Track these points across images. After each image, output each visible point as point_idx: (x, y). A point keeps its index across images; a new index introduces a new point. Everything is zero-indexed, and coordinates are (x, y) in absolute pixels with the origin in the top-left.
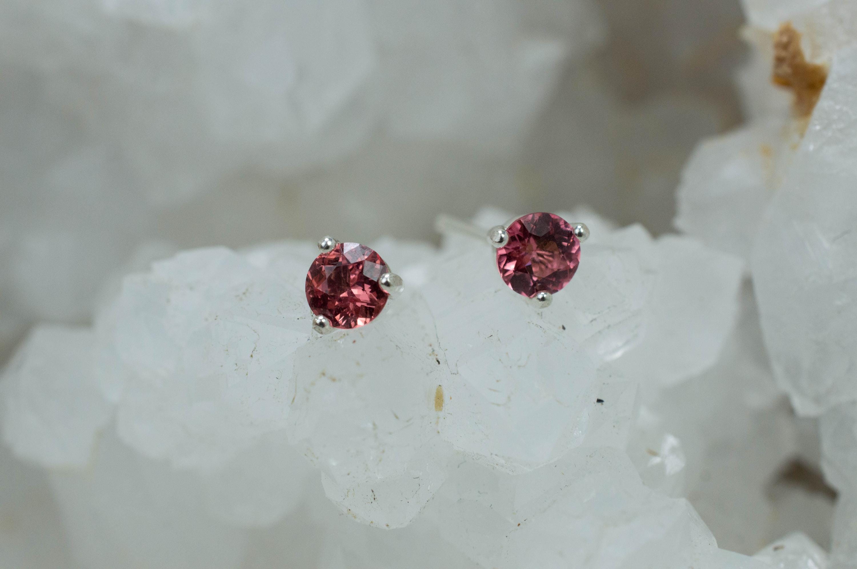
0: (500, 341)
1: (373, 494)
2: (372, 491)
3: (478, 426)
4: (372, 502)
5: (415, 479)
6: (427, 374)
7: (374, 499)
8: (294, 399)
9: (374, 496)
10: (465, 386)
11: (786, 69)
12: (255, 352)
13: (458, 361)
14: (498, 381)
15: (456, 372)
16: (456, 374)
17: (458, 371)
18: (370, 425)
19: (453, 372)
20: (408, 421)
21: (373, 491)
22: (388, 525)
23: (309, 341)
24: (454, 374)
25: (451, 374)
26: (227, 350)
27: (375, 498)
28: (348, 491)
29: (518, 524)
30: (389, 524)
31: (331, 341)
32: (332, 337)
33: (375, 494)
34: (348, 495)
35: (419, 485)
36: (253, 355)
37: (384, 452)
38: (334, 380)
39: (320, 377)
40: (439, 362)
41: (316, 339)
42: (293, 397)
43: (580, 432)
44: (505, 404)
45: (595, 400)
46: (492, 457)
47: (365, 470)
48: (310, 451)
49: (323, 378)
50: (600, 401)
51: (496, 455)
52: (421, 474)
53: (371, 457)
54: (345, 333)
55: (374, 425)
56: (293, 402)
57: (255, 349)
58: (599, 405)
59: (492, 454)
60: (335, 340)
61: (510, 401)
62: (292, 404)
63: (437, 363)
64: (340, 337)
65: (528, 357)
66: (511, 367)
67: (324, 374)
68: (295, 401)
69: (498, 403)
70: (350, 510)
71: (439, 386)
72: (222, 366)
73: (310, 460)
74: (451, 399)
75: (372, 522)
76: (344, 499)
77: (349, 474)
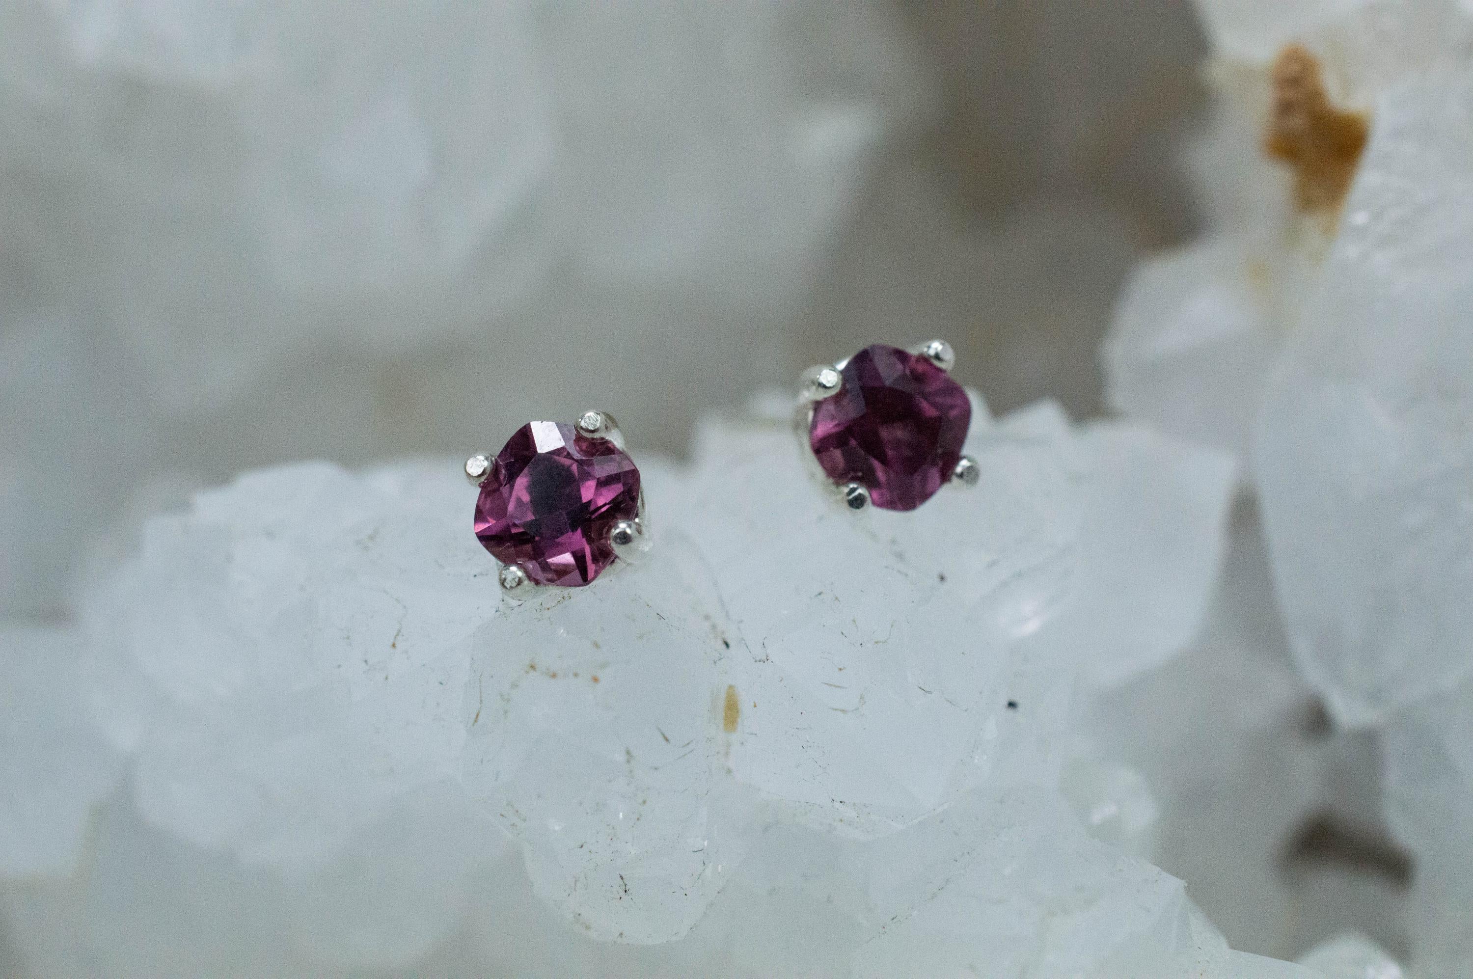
0: (839, 601)
1: (623, 882)
2: (621, 877)
3: (806, 752)
4: (621, 898)
5: (695, 853)
6: (715, 662)
7: (626, 891)
8: (477, 715)
9: (625, 885)
10: (781, 681)
11: (1297, 122)
12: (399, 638)
13: (765, 639)
14: (840, 669)
15: (764, 658)
16: (764, 662)
17: (767, 656)
18: (620, 757)
19: (758, 659)
20: (684, 747)
23: (498, 614)
24: (760, 661)
25: (756, 661)
26: (348, 638)
27: (627, 889)
28: (576, 881)
30: (652, 936)
31: (540, 611)
32: (541, 605)
33: (627, 883)
34: (575, 889)
35: (704, 864)
36: (397, 644)
37: (644, 802)
38: (554, 676)
39: (527, 672)
40: (727, 645)
41: (511, 609)
42: (476, 712)
43: (985, 757)
44: (857, 709)
45: (1005, 702)
46: (833, 806)
47: (610, 837)
48: (512, 806)
49: (532, 673)
50: (1012, 705)
51: (841, 802)
52: (706, 843)
53: (621, 814)
54: (566, 595)
55: (628, 753)
56: (476, 721)
57: (400, 631)
58: (1011, 712)
59: (833, 800)
60: (548, 607)
61: (865, 703)
62: (473, 725)
63: (724, 646)
64: (556, 602)
65: (892, 626)
66: (861, 644)
67: (533, 667)
68: (480, 718)
69: (843, 708)
70: (579, 915)
71: (731, 687)
72: (339, 666)
73: (511, 825)
74: (755, 706)
75: (621, 935)
76: (569, 895)
77: (582, 846)
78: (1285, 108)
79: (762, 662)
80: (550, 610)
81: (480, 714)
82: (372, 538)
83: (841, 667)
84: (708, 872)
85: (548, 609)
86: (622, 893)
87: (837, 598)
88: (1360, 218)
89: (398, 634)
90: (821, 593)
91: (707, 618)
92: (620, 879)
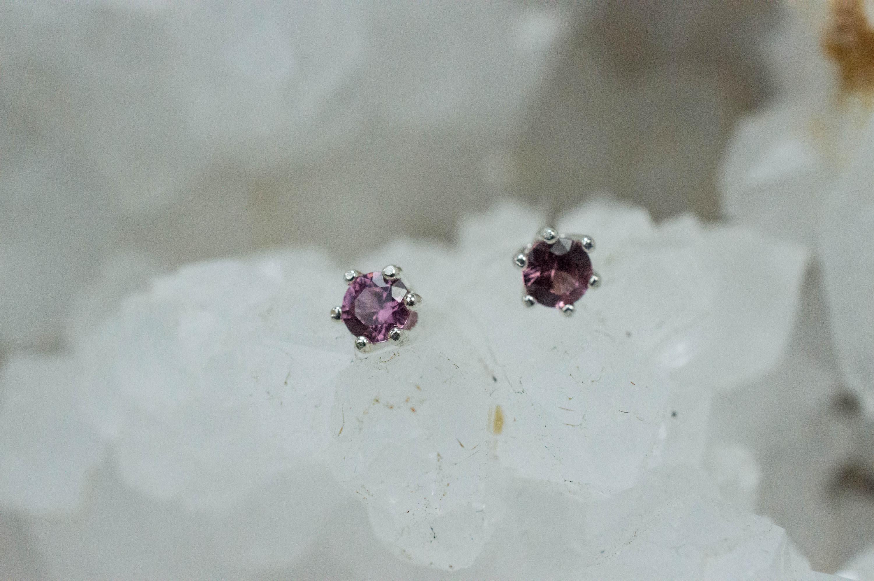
0: (567, 353)
1: (433, 532)
3: (548, 449)
4: (431, 541)
5: (478, 513)
7: (434, 537)
8: (341, 429)
9: (434, 533)
10: (532, 405)
12: (289, 378)
13: (521, 377)
14: (570, 399)
15: (521, 391)
16: (521, 393)
17: (523, 390)
18: (433, 456)
19: (517, 391)
20: (473, 449)
21: (432, 529)
22: (451, 567)
23: (352, 363)
24: (518, 393)
25: (514, 392)
27: (435, 536)
30: (452, 565)
31: (379, 362)
32: (380, 357)
35: (483, 519)
36: (288, 382)
37: (448, 485)
38: (391, 407)
39: (374, 404)
40: (495, 380)
41: (361, 360)
42: (340, 427)
43: (659, 450)
44: (581, 424)
45: (670, 413)
46: (565, 484)
47: (426, 506)
48: (365, 488)
49: (377, 404)
50: (674, 414)
51: (570, 482)
52: (484, 506)
53: (433, 491)
54: (396, 353)
55: (439, 455)
56: (340, 433)
57: (289, 374)
58: (673, 419)
59: (565, 480)
61: (586, 420)
62: (339, 435)
63: (493, 381)
64: (390, 357)
65: (602, 370)
66: (583, 382)
67: (377, 401)
68: (343, 431)
69: (573, 424)
70: (404, 551)
71: (498, 407)
72: (251, 395)
73: (363, 498)
74: (515, 420)
75: (431, 564)
76: (398, 539)
77: (409, 512)
79: (519, 394)
81: (343, 429)
82: (269, 311)
83: (570, 397)
84: (486, 523)
85: (385, 362)
86: (432, 539)
87: (566, 352)
89: (289, 375)
90: (555, 348)
91: (481, 360)
92: (431, 530)
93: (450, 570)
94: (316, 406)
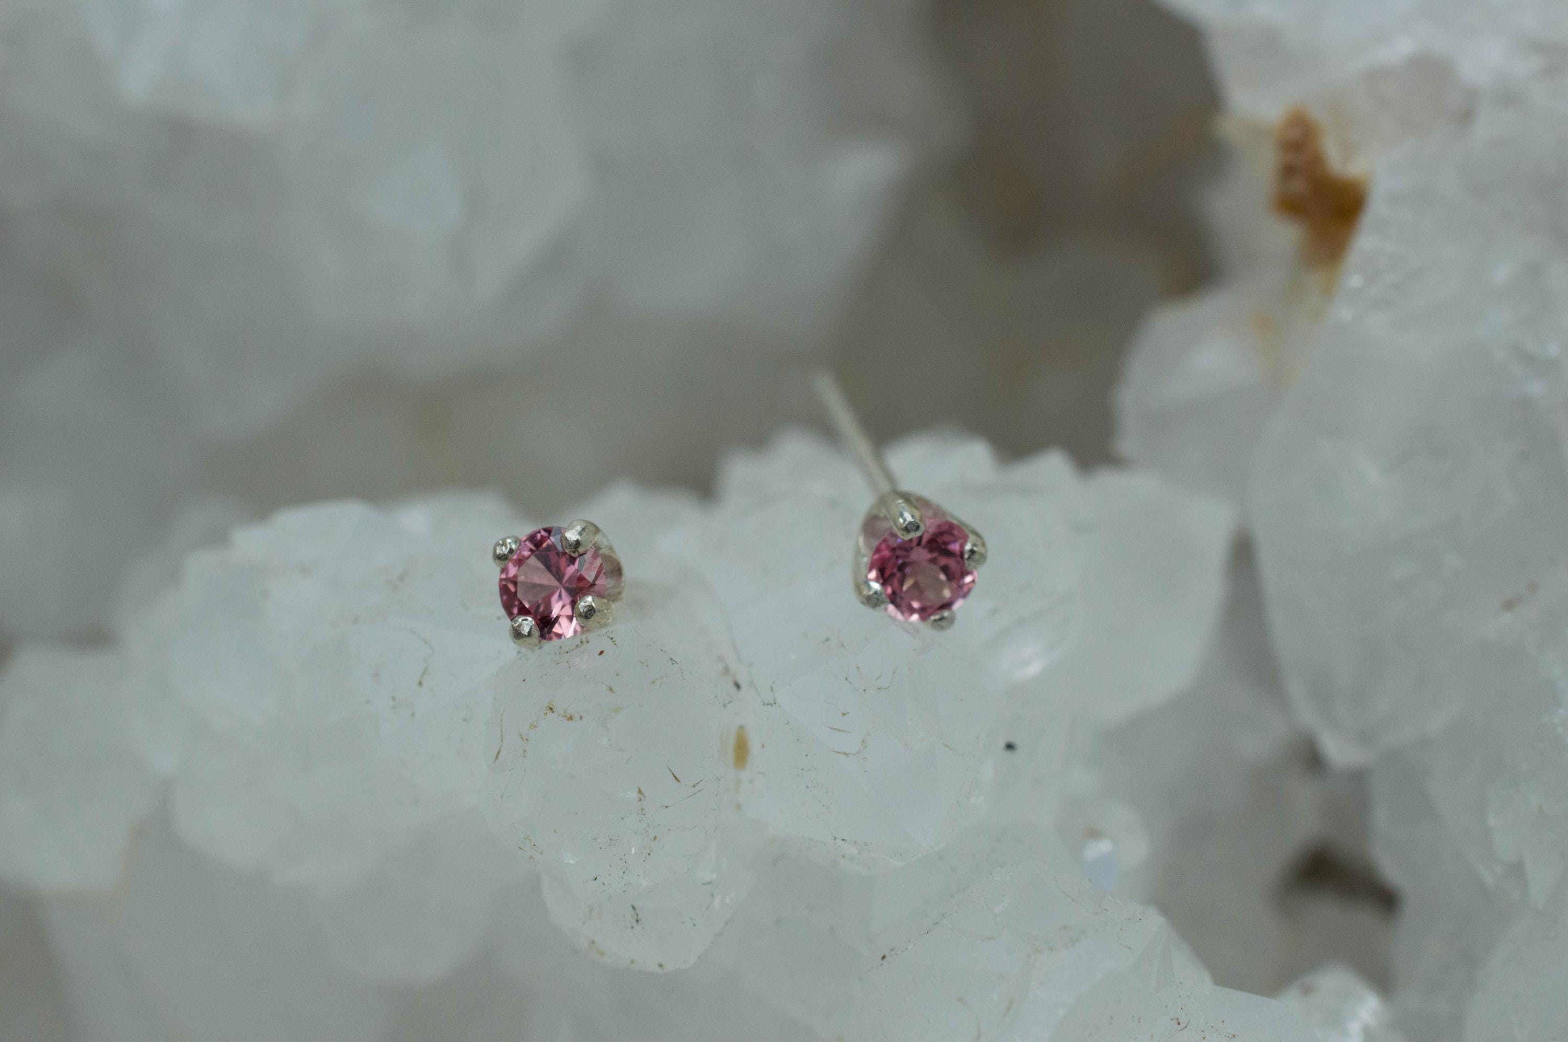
0: (844, 648)
1: (635, 912)
3: (811, 791)
4: (633, 927)
5: (704, 886)
6: (725, 706)
7: (637, 921)
8: (499, 753)
9: (637, 915)
10: (788, 723)
11: (1299, 186)
12: (426, 676)
13: (773, 683)
14: (844, 714)
15: (772, 701)
16: (772, 705)
17: (775, 700)
18: (633, 795)
19: (766, 702)
20: (694, 786)
21: (634, 908)
22: (661, 966)
23: (520, 655)
24: (768, 704)
25: (764, 704)
26: (377, 675)
27: (639, 919)
28: (590, 910)
29: (882, 956)
30: (663, 963)
31: (560, 653)
32: (561, 647)
33: (638, 912)
34: (590, 917)
35: (712, 895)
36: (423, 683)
37: (655, 838)
38: (571, 718)
39: (545, 714)
40: (738, 686)
41: (532, 651)
42: (498, 750)
43: (982, 798)
44: (858, 753)
45: (1002, 744)
46: (835, 844)
47: (623, 870)
48: (530, 841)
49: (550, 715)
50: (1010, 747)
51: (843, 840)
52: (714, 876)
53: (633, 848)
54: (584, 640)
55: (640, 792)
56: (497, 758)
57: (426, 670)
58: (1008, 754)
59: (836, 838)
60: (567, 651)
61: (866, 747)
62: (495, 762)
63: (735, 689)
64: (575, 646)
65: (894, 673)
66: (865, 690)
67: (551, 709)
68: (501, 754)
69: (846, 752)
70: (593, 942)
71: (741, 728)
72: (368, 702)
73: (529, 858)
74: (763, 746)
75: (633, 962)
76: (584, 923)
77: (596, 879)
78: (1288, 171)
79: (770, 706)
80: (568, 653)
81: (501, 752)
82: (402, 578)
83: (844, 712)
84: (717, 902)
85: (567, 652)
86: (634, 922)
87: (842, 645)
88: (1355, 281)
89: (425, 672)
90: (828, 640)
91: (721, 659)
92: (632, 909)
93: (658, 969)
94: (465, 720)
